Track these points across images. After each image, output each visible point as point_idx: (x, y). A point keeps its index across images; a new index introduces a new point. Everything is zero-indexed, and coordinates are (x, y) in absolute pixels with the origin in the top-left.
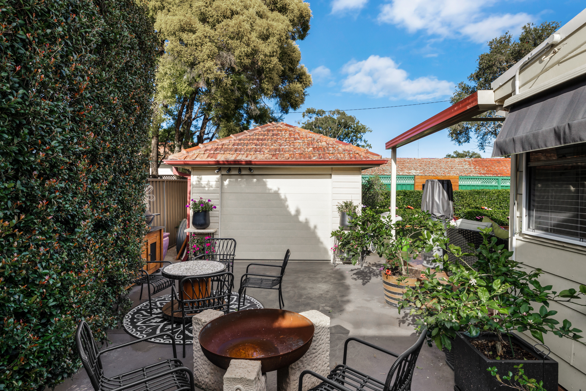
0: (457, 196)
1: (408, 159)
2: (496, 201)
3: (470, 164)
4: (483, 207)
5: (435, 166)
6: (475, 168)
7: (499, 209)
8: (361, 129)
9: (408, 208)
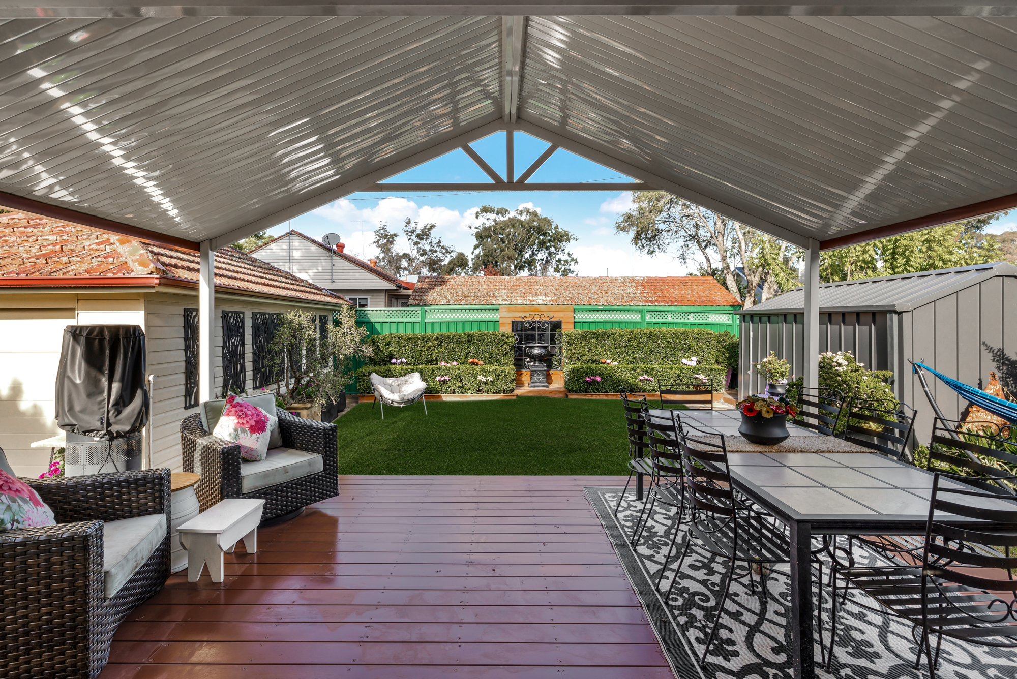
2: (626, 349)
4: (603, 360)
7: (631, 362)
8: (561, 237)
9: (473, 363)
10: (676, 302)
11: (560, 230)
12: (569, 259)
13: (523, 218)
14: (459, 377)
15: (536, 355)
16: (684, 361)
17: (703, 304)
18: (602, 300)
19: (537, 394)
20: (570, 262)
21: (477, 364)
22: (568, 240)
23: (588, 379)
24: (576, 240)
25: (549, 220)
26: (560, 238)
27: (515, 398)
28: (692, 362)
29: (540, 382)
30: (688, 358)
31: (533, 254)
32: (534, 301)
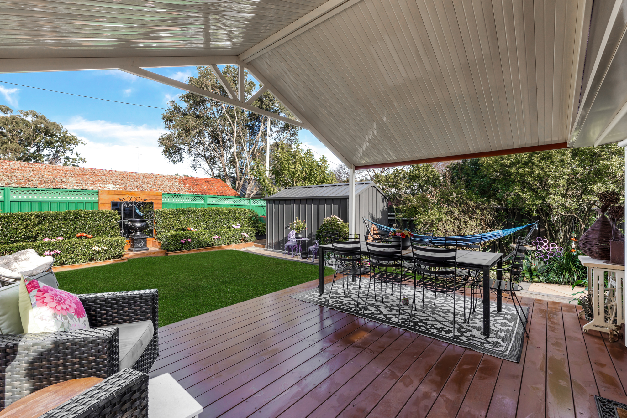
0: (159, 216)
1: (106, 170)
2: (202, 220)
3: (180, 182)
4: (189, 228)
5: (141, 181)
6: (185, 186)
7: (205, 228)
8: (70, 140)
9: (81, 237)
10: (207, 192)
11: (68, 135)
12: (78, 158)
13: (29, 119)
14: (70, 250)
15: (139, 228)
16: (234, 226)
17: (221, 194)
18: (160, 189)
19: (143, 256)
20: (79, 160)
21: (86, 237)
22: (76, 143)
23: (183, 241)
24: (85, 144)
25: (58, 126)
26: (73, 141)
27: (126, 261)
28: (238, 226)
29: (142, 247)
30: (235, 224)
31: (38, 150)
32: (105, 187)
